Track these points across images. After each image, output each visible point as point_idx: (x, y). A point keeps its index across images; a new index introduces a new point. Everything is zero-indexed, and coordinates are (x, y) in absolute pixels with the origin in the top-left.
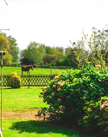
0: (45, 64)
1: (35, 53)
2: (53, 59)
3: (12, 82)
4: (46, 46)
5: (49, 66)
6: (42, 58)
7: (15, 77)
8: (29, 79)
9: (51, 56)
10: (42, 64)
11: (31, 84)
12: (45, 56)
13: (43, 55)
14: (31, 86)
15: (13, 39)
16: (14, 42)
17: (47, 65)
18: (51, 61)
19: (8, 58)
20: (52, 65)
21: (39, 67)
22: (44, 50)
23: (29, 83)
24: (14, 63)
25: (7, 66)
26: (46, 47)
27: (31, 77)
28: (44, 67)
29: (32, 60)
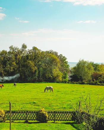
0: (93, 81)
1: (84, 70)
2: (101, 76)
3: (40, 117)
4: (94, 63)
5: (97, 82)
6: (90, 75)
7: (42, 113)
8: (55, 114)
9: (99, 73)
10: (90, 81)
11: (56, 118)
12: (93, 73)
13: (92, 72)
14: (56, 120)
15: (63, 57)
16: (64, 60)
17: (95, 82)
18: (99, 78)
19: (59, 75)
20: (100, 82)
21: (87, 84)
22: (93, 68)
23: (55, 118)
24: (64, 80)
25: (58, 82)
26: (95, 65)
27: (56, 113)
28: (92, 84)
29: (81, 76)
